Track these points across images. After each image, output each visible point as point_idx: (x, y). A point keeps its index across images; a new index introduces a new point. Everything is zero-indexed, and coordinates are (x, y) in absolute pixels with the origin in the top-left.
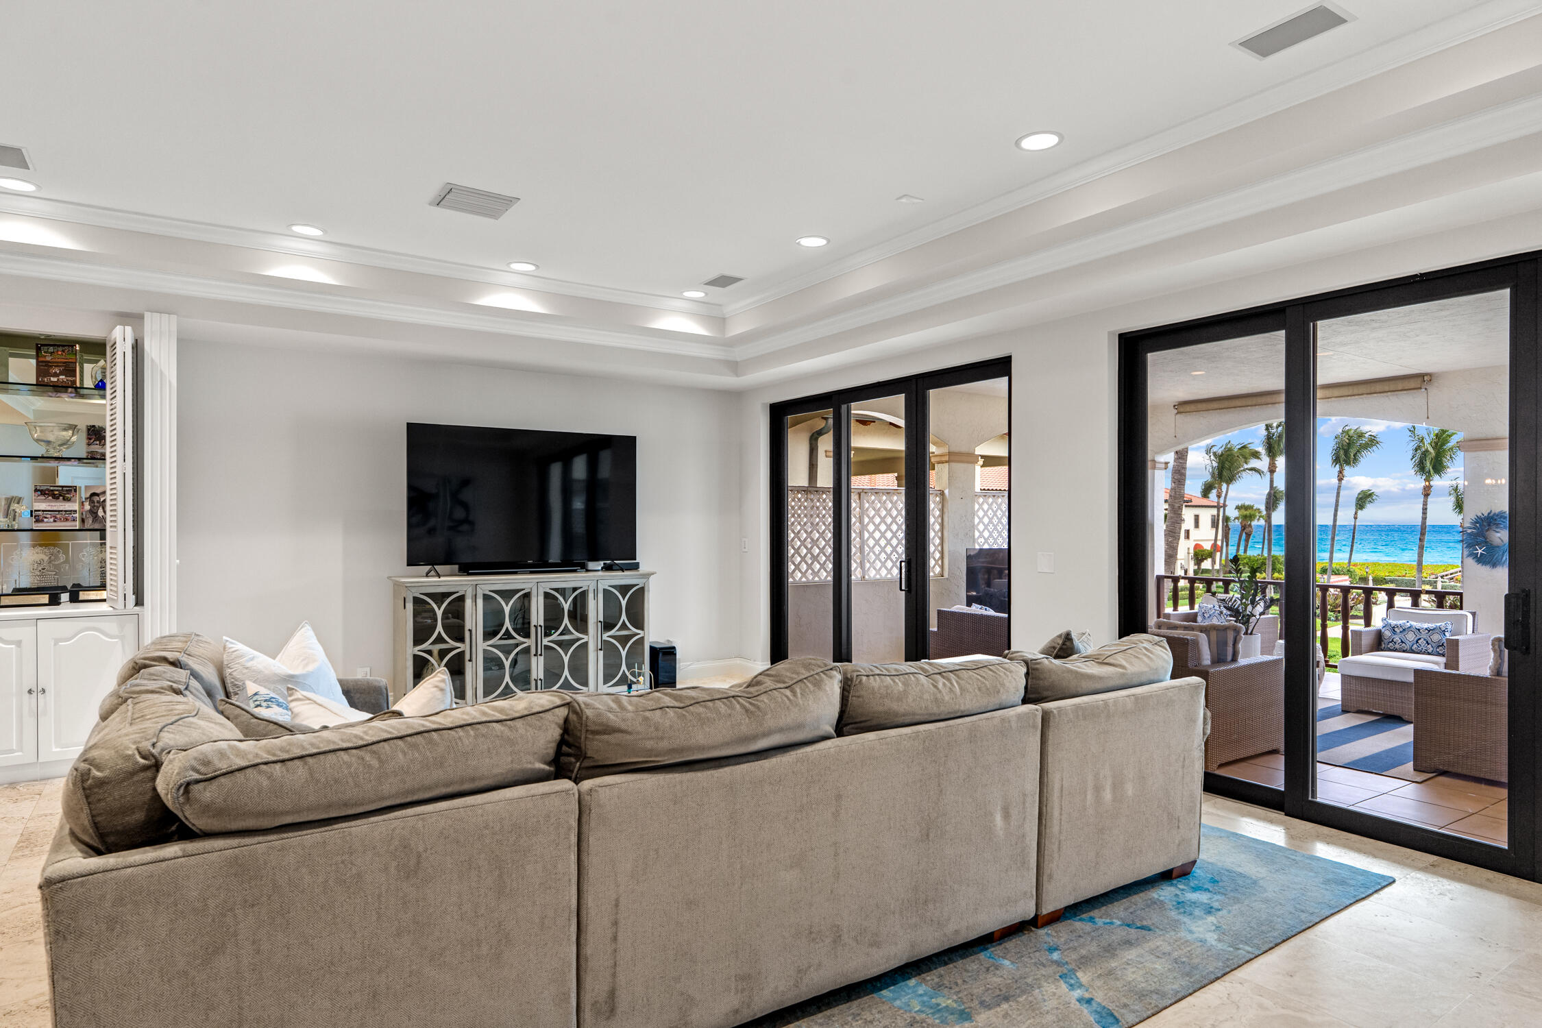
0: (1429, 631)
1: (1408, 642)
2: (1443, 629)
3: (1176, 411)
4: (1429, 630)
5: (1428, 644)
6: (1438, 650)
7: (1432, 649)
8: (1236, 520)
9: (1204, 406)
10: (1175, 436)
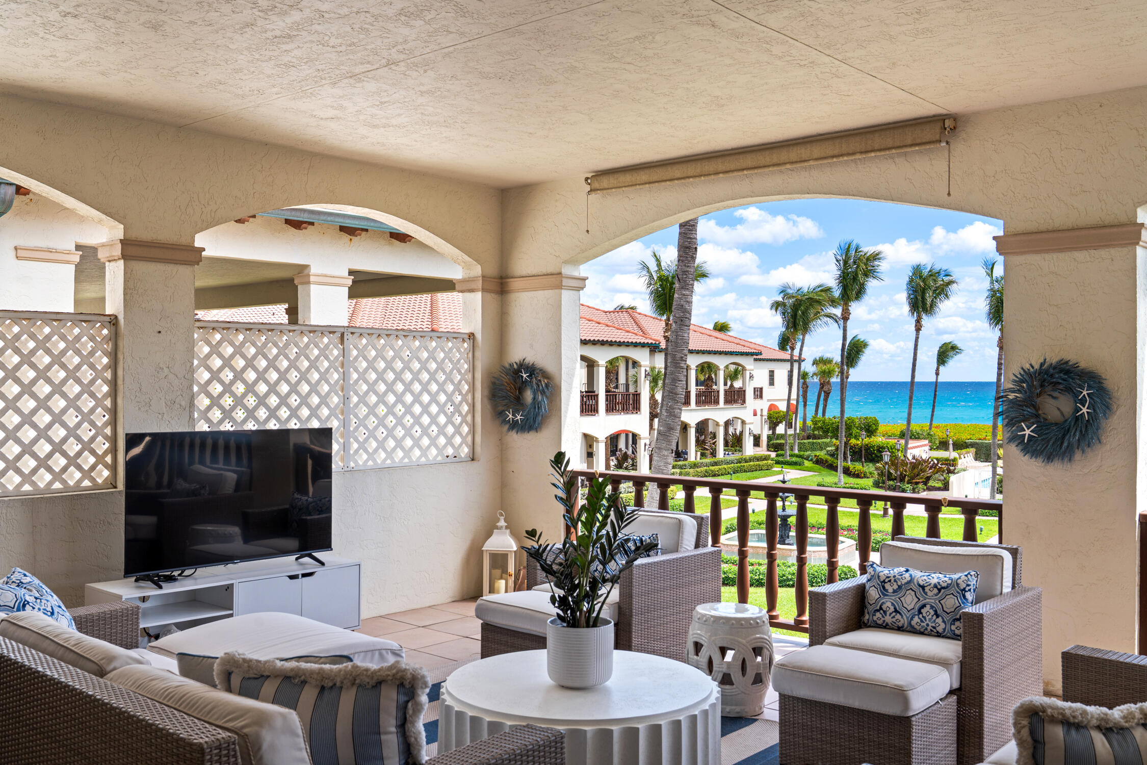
0: (939, 590)
1: (905, 611)
2: (963, 586)
3: (588, 188)
4: (939, 588)
5: (938, 616)
6: (953, 628)
7: (943, 626)
8: (815, 377)
9: (627, 178)
10: (588, 231)
